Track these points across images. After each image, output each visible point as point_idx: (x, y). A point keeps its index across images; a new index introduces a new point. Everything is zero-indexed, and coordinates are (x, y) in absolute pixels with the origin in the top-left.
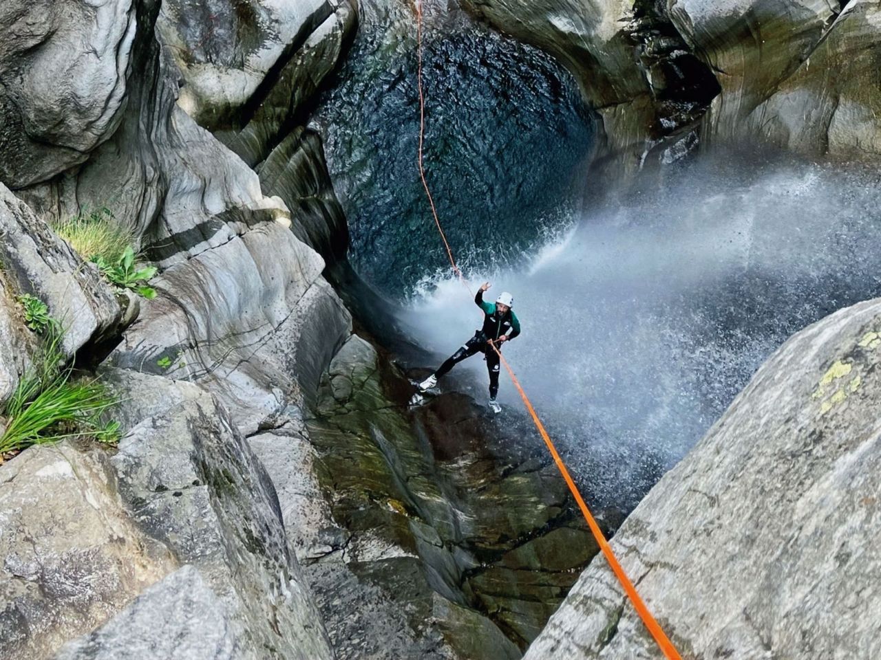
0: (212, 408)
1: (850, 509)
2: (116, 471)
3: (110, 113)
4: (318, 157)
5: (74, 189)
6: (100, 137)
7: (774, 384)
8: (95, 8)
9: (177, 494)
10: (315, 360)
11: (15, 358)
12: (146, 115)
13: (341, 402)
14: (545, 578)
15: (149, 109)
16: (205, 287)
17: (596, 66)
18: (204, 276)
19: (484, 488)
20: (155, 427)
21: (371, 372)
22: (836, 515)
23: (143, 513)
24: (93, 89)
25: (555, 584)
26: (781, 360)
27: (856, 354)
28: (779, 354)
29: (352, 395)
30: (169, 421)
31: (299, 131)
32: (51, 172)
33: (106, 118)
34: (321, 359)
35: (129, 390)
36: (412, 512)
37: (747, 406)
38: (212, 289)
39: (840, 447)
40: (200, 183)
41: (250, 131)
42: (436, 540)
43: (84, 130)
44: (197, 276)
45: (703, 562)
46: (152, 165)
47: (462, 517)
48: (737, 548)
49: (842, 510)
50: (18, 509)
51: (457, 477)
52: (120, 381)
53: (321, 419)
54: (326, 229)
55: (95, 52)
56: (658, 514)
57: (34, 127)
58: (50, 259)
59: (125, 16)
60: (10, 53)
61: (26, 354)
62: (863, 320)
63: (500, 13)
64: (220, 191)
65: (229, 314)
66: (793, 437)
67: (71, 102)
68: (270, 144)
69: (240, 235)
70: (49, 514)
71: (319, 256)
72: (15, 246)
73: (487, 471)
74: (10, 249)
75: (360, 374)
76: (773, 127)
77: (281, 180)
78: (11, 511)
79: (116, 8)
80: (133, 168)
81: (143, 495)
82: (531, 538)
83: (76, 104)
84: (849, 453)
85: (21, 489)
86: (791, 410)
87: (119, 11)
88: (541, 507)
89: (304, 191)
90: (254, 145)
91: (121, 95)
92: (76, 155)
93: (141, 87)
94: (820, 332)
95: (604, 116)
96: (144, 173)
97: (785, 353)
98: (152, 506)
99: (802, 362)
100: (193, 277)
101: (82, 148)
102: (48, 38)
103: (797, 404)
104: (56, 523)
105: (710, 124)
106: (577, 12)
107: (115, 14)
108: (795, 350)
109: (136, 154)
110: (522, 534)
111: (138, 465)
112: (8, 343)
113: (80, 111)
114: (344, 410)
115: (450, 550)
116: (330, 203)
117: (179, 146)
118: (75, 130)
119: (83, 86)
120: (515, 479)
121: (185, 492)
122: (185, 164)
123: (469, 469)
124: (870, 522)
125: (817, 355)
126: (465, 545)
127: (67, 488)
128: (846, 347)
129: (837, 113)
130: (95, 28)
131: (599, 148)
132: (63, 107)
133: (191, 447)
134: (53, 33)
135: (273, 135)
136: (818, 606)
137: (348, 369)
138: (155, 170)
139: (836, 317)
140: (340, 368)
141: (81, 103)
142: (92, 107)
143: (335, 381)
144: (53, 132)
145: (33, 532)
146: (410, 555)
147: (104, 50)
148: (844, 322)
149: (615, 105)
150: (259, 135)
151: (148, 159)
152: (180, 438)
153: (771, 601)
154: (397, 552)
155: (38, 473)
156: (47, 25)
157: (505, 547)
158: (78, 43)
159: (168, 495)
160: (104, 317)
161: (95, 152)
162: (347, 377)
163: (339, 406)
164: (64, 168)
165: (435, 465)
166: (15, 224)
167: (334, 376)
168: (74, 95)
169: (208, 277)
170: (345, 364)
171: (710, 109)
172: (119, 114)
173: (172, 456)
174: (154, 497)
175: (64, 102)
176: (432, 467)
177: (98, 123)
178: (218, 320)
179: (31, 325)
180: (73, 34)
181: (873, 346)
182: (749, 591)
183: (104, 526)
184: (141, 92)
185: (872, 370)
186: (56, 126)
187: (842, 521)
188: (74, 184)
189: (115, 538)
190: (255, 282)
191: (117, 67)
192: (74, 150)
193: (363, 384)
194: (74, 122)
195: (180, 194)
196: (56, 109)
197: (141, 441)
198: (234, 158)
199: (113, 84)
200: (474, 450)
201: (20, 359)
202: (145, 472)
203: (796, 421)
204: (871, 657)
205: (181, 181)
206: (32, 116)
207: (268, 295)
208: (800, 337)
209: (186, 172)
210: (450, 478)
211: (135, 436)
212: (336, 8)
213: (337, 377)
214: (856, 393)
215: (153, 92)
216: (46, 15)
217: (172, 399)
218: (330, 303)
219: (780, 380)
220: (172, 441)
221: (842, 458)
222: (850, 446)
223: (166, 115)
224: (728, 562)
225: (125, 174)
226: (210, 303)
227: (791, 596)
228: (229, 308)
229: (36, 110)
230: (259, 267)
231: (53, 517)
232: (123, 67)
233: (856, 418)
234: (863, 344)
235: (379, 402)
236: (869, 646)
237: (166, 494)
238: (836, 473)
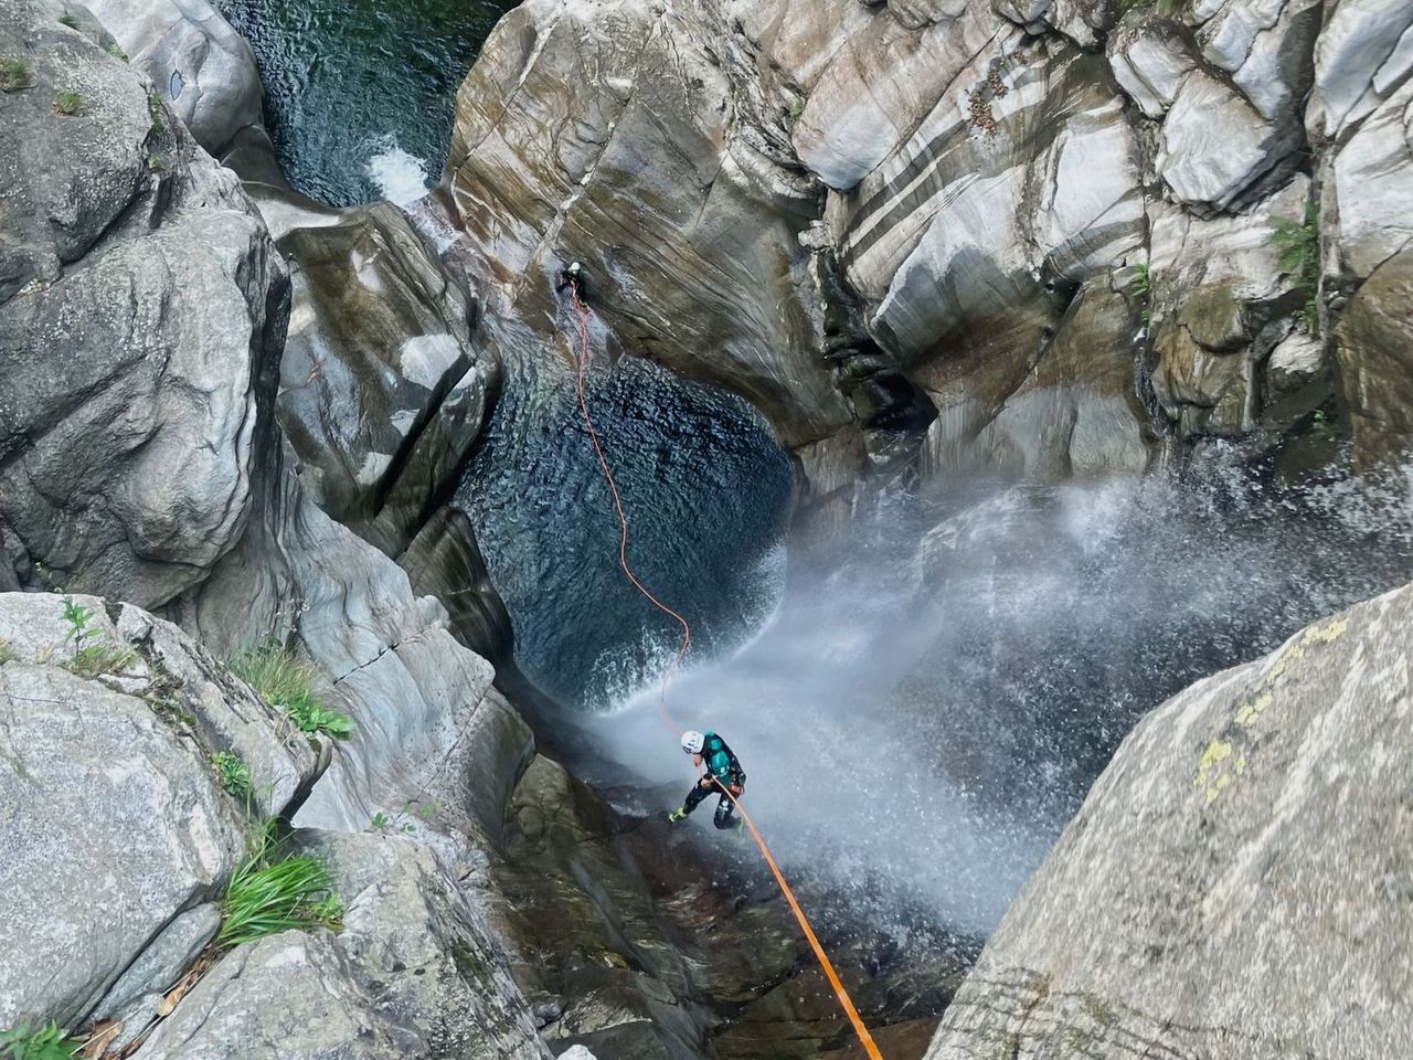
0: (433, 864)
1: (1269, 903)
2: (345, 952)
3: (232, 517)
4: (468, 541)
5: (194, 613)
6: (222, 547)
7: (1143, 773)
8: (208, 394)
9: (420, 972)
10: (495, 790)
11: (222, 830)
12: (270, 514)
13: (532, 838)
14: (799, 1028)
15: (274, 506)
16: (357, 715)
17: (787, 399)
18: (355, 702)
19: (714, 927)
20: (381, 895)
21: (562, 798)
22: (1254, 912)
23: (386, 999)
24: (211, 492)
25: (815, 1034)
26: (1143, 746)
27: (1233, 732)
28: (1137, 739)
29: (544, 830)
30: (396, 886)
31: (443, 512)
32: (166, 595)
33: (228, 524)
34: (502, 789)
35: (333, 853)
36: (635, 965)
37: (1113, 802)
38: (365, 716)
39: (1238, 837)
40: (340, 589)
41: (386, 519)
42: (669, 997)
43: (203, 541)
44: (347, 703)
45: (1106, 981)
46: (283, 573)
47: (694, 965)
48: (1143, 961)
49: (1259, 905)
50: (252, 1009)
51: (682, 916)
52: (322, 844)
53: (512, 865)
54: (485, 626)
55: (210, 445)
56: (1029, 933)
57: (144, 543)
58: (236, 707)
59: (242, 399)
60: (110, 458)
61: (232, 825)
62: (1234, 693)
63: (668, 347)
64: (363, 596)
65: (388, 746)
66: (1182, 831)
67: (187, 509)
68: (410, 531)
69: (393, 648)
70: (287, 1010)
71: (487, 663)
72: (198, 697)
73: (717, 904)
74: (193, 700)
75: (550, 802)
76: (1004, 451)
77: (428, 575)
78: (244, 1013)
79: (231, 391)
80: (262, 580)
81: (379, 978)
82: (777, 983)
83: (193, 511)
84: (1250, 842)
85: (252, 985)
86: (1172, 801)
87: (235, 394)
88: (785, 942)
89: (455, 584)
90: (390, 535)
91: (245, 494)
92: (195, 572)
93: (264, 481)
94: (1182, 710)
95: (803, 457)
96: (275, 585)
97: (1144, 736)
98: (393, 989)
99: (1170, 746)
100: (342, 705)
101: (201, 563)
102: (153, 435)
103: (1178, 794)
104: (296, 1021)
105: (929, 454)
106: (758, 336)
107: (231, 399)
108: (1157, 732)
109: (264, 562)
110: (768, 978)
111: (369, 942)
112: (212, 813)
113: (196, 518)
114: (538, 849)
115: (685, 1006)
116: (488, 596)
117: (312, 547)
118: (193, 542)
119: (199, 488)
120: (751, 911)
121: (429, 969)
122: (321, 567)
123: (694, 905)
124: (1295, 914)
125: (1187, 737)
126: (702, 1000)
127: (303, 978)
128: (1220, 724)
129: (1077, 427)
130: (208, 417)
131: (801, 494)
132: (176, 516)
133: (425, 914)
134: (159, 429)
135: (412, 521)
136: (1257, 1011)
137: (535, 798)
138: (286, 578)
139: (1195, 691)
140: (525, 798)
141: (199, 509)
142: (211, 512)
143: (523, 814)
144: (166, 547)
145: (272, 1035)
146: (641, 1019)
147: (221, 442)
148: (1208, 697)
149: (814, 442)
150: (396, 522)
151: (278, 567)
152: (412, 904)
153: (1197, 1013)
154: (626, 1018)
155: (267, 964)
156: (152, 420)
157: (749, 996)
158: (190, 437)
159: (409, 975)
160: (304, 769)
161: (217, 566)
162: (535, 807)
163: (530, 845)
164: (181, 589)
165: (654, 905)
166: (195, 671)
167: (520, 807)
168: (190, 501)
169: (360, 703)
170: (533, 793)
171: (926, 436)
172: (243, 517)
173: (405, 927)
174: (393, 979)
175: (178, 509)
176: (650, 907)
177: (219, 531)
178: (377, 753)
179: (231, 790)
180: (183, 428)
181: (1251, 721)
182: (1167, 1006)
183: (351, 1018)
184: (263, 488)
185: (1256, 748)
186: (168, 539)
187: (1262, 918)
188: (194, 607)
189: (364, 1031)
190: (414, 701)
191: (238, 461)
192: (192, 566)
193: (555, 814)
194: (190, 532)
195: (318, 604)
196: (169, 518)
197: (367, 913)
198: (375, 555)
199: (234, 483)
200: (696, 881)
201: (227, 831)
202: (378, 948)
203: (1180, 812)
204: (1329, 1056)
205: (318, 590)
206: (140, 530)
207: (432, 718)
208: (1158, 717)
209: (322, 579)
210: (674, 918)
211: (360, 909)
212: (475, 361)
213: (525, 809)
214: (1244, 775)
215: (277, 486)
216: (150, 408)
217: (384, 858)
218: (506, 718)
219: (1148, 769)
220: (403, 909)
221: (1243, 848)
222: (1251, 834)
223: (292, 509)
224: (1135, 977)
225: (252, 590)
226: (365, 734)
227: (1221, 1005)
228: (388, 738)
229: (145, 523)
230: (418, 684)
231: (291, 1014)
232: (244, 461)
233: (1249, 803)
234: (1240, 719)
235: (577, 834)
236: (1325, 1046)
237: (406, 973)
238: (1241, 865)
